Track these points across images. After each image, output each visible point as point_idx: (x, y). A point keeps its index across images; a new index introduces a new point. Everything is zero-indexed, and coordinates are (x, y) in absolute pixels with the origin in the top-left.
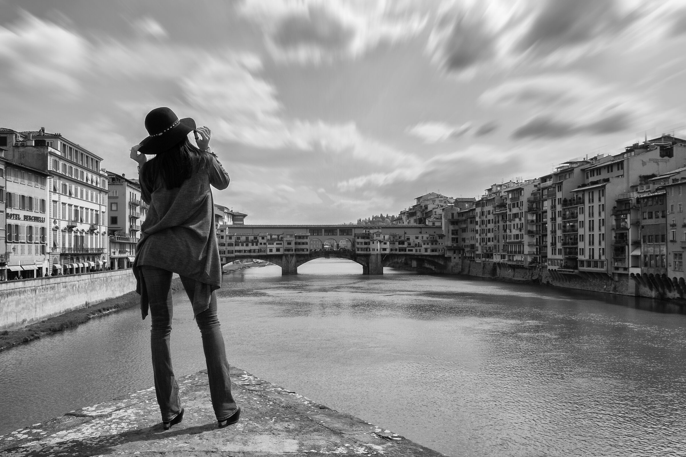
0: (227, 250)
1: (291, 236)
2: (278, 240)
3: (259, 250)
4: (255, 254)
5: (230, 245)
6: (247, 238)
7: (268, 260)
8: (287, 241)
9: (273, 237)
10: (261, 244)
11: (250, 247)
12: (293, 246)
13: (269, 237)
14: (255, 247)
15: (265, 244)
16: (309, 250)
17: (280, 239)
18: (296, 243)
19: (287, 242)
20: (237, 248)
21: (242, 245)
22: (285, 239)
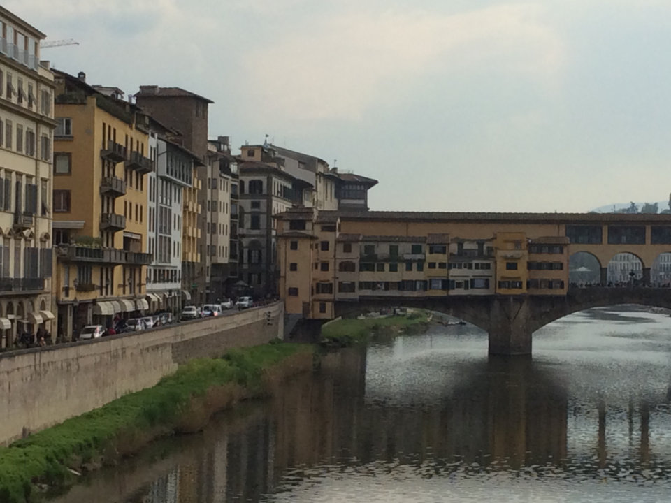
0: (337, 281)
1: (517, 244)
2: (481, 255)
3: (425, 282)
4: (415, 294)
5: (346, 267)
6: (394, 250)
7: (451, 311)
8: (506, 258)
9: (467, 246)
10: (432, 265)
11: (402, 274)
12: (522, 272)
13: (453, 248)
14: (415, 275)
15: (442, 265)
16: (566, 287)
17: (485, 252)
18: (530, 266)
19: (505, 262)
20: (367, 276)
21: (381, 269)
22: (500, 253)
